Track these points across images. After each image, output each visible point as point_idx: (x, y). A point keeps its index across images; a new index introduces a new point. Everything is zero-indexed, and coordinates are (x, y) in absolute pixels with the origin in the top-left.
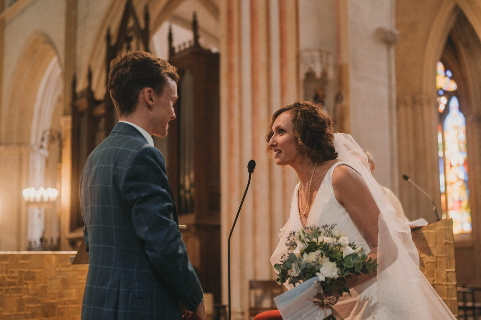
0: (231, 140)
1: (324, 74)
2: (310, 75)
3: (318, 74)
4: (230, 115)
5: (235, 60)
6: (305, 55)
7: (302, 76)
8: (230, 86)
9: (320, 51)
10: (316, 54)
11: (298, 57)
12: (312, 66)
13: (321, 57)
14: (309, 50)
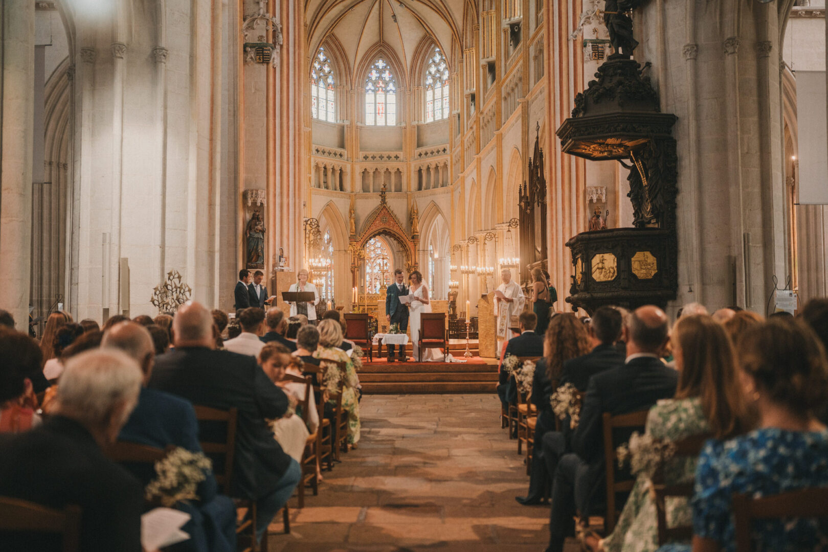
1: (599, 200)
2: (591, 201)
3: (595, 201)
4: (552, 226)
5: (554, 195)
6: (589, 191)
7: (587, 202)
8: (552, 210)
9: (595, 187)
10: (594, 190)
11: (585, 192)
12: (592, 196)
13: (597, 190)
14: (590, 188)
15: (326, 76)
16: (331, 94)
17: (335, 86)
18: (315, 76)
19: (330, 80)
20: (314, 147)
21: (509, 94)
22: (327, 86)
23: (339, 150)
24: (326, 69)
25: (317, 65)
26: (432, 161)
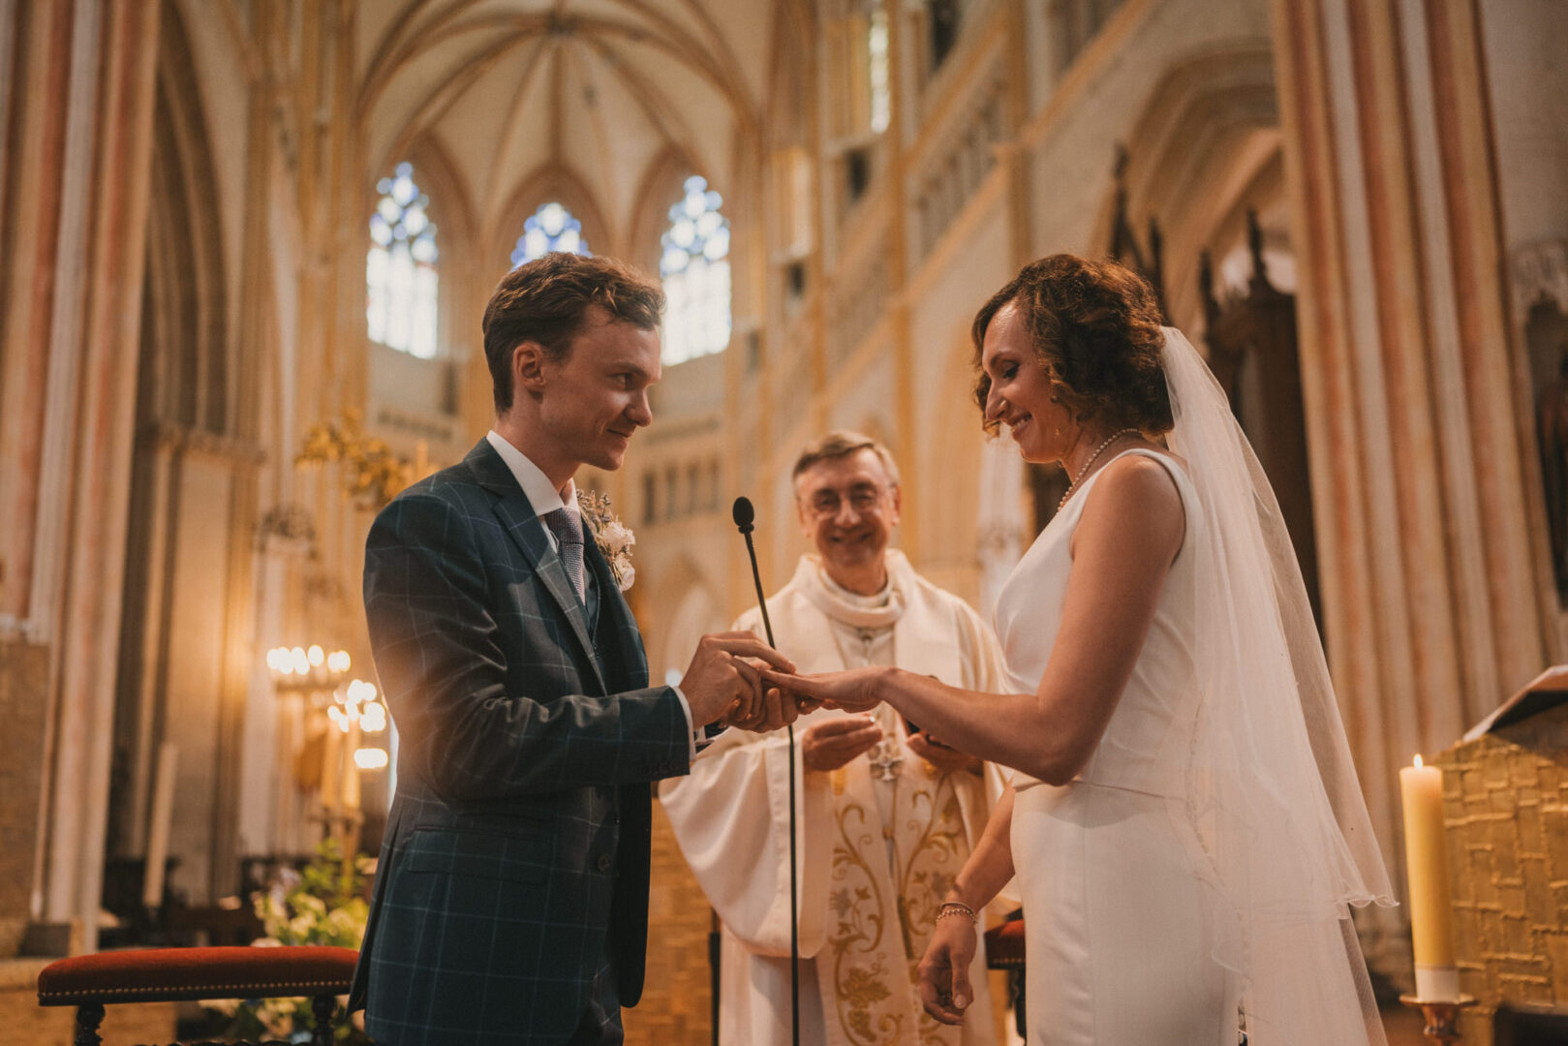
0: (1339, 500)
2: (1543, 310)
6: (1524, 261)
7: (1520, 317)
8: (1328, 369)
10: (1555, 253)
11: (1504, 269)
14: (1534, 245)
15: (412, 240)
16: (427, 282)
17: (439, 265)
18: (380, 232)
19: (426, 249)
20: (373, 407)
21: (935, 184)
22: (417, 263)
23: (441, 421)
24: (416, 220)
25: (388, 209)
26: (683, 451)
